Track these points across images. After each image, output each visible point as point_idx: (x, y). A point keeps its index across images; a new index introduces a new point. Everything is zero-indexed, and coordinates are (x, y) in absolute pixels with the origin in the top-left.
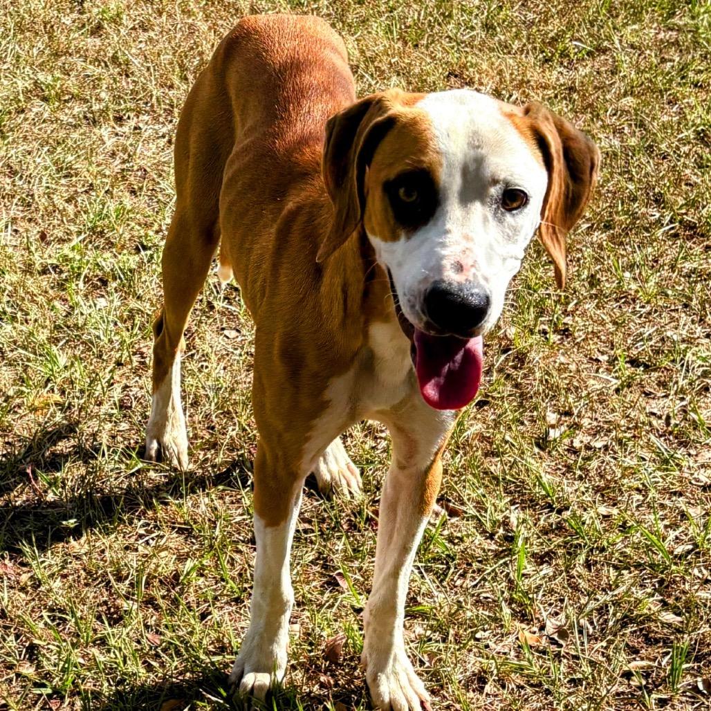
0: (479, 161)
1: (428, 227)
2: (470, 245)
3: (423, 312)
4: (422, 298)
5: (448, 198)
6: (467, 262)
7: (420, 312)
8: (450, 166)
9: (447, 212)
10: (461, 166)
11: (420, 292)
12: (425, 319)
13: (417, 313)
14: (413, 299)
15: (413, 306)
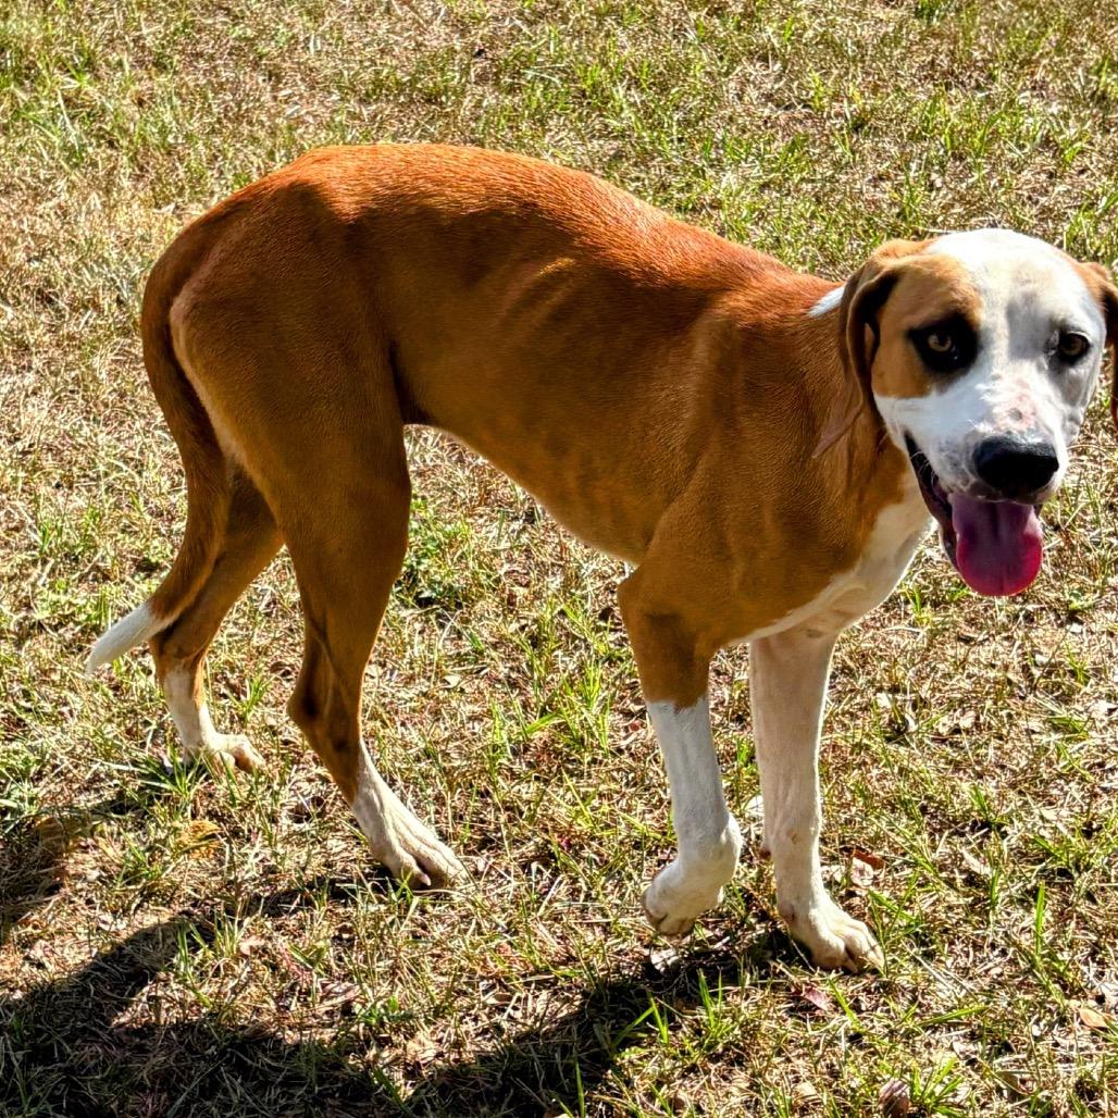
0: (1030, 299)
1: (969, 376)
2: (1025, 391)
3: (971, 471)
4: (971, 454)
5: (992, 342)
6: (1025, 409)
7: (967, 471)
8: (993, 305)
9: (993, 357)
10: (1005, 305)
11: (967, 448)
12: (973, 479)
13: (963, 472)
14: (957, 456)
15: (955, 465)
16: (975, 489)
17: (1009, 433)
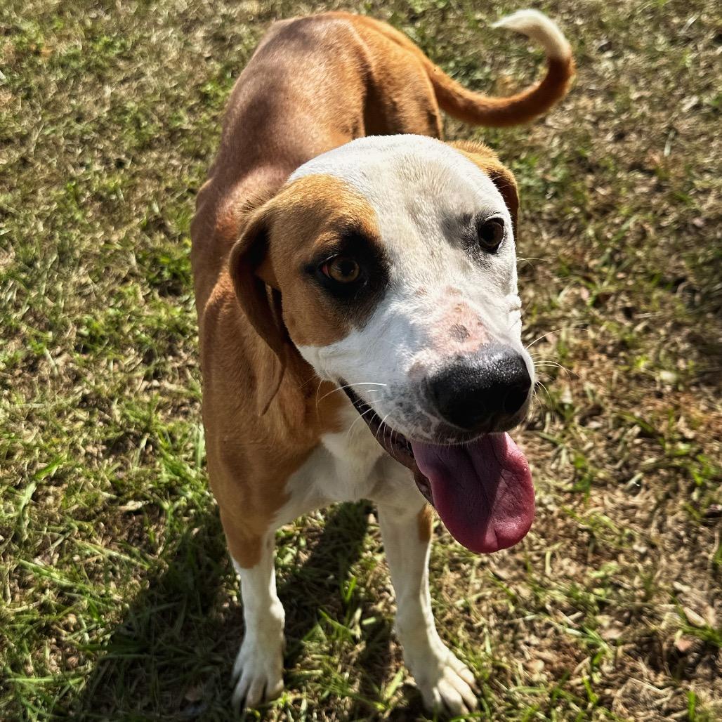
7: (425, 413)
12: (435, 421)
13: (420, 416)
14: (406, 400)
15: (409, 410)
16: (442, 432)
17: (459, 358)
